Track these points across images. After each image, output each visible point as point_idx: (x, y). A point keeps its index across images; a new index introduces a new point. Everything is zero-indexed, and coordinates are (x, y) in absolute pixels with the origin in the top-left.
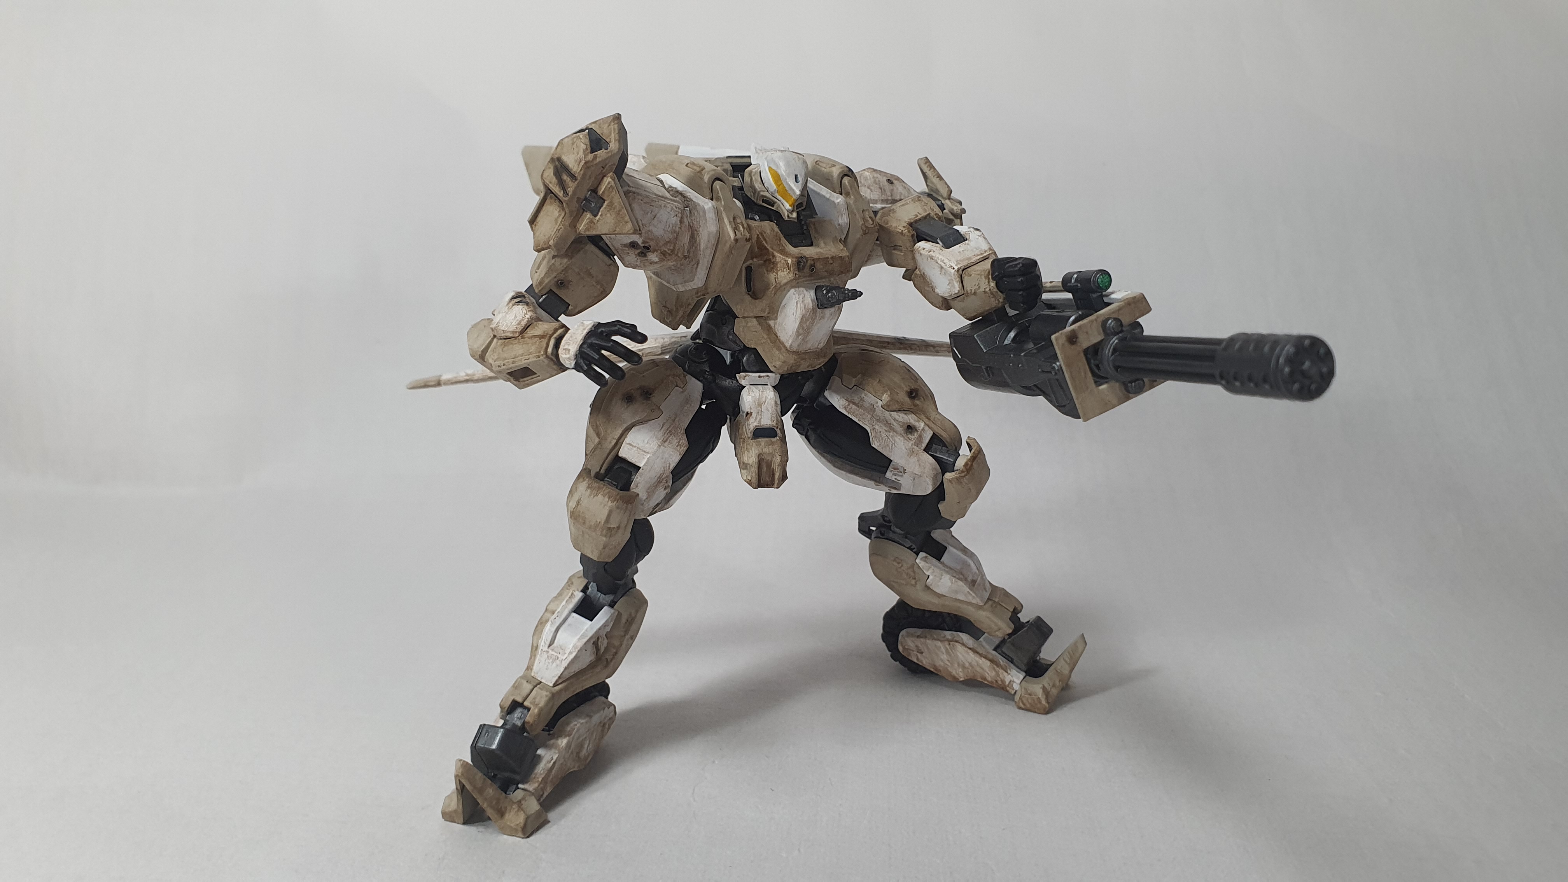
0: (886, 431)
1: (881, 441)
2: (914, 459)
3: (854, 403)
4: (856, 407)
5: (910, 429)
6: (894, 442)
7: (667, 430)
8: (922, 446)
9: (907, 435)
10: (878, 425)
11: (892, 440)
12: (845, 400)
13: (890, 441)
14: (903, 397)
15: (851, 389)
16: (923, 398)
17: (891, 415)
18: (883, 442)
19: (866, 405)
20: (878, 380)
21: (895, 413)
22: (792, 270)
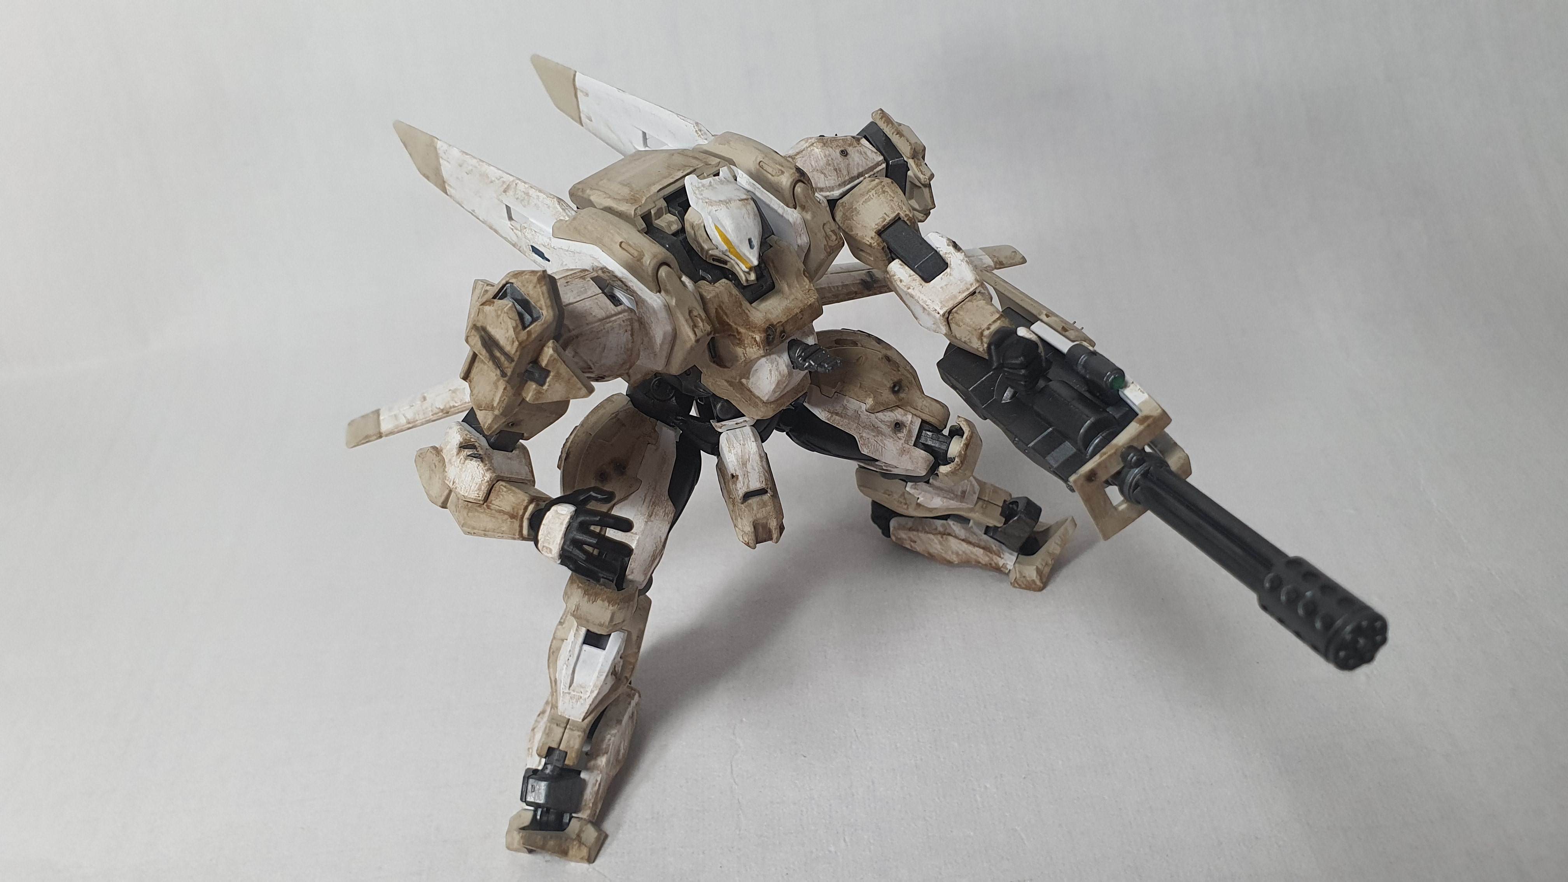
0: (874, 436)
1: (870, 447)
2: (906, 457)
3: (837, 414)
4: (839, 418)
5: (898, 426)
6: (883, 446)
7: (650, 501)
8: (912, 441)
9: (896, 434)
10: (865, 432)
11: (881, 444)
12: (827, 412)
13: (880, 445)
14: (887, 396)
15: (831, 398)
16: (907, 387)
17: (876, 418)
18: (873, 447)
19: (850, 412)
20: (859, 385)
21: (881, 413)
22: (762, 346)
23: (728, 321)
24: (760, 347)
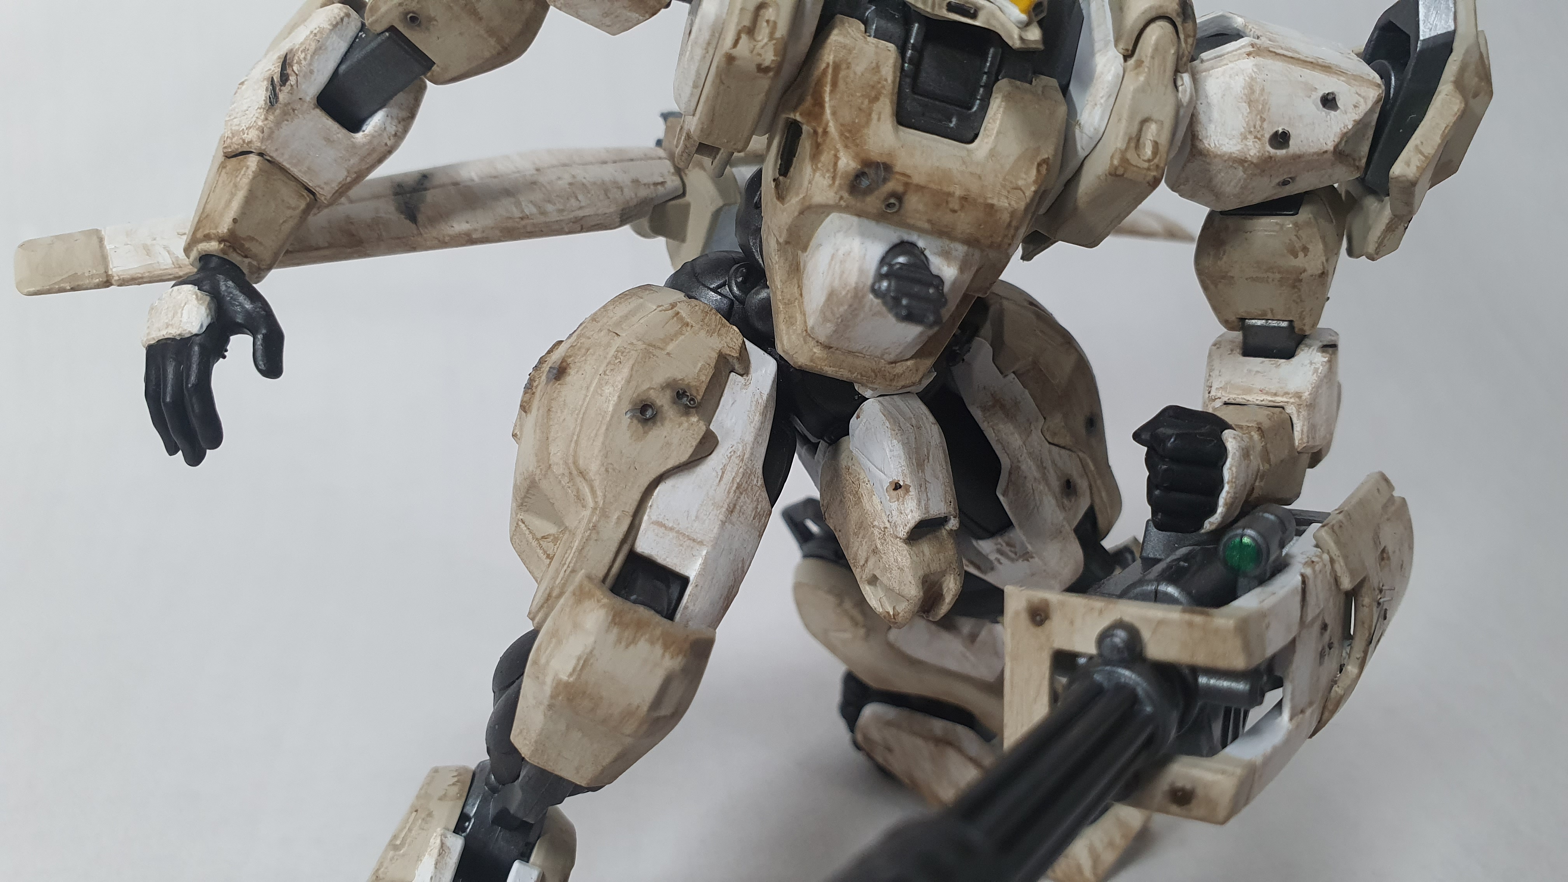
22: (837, 183)
23: (827, 99)
24: (834, 183)
